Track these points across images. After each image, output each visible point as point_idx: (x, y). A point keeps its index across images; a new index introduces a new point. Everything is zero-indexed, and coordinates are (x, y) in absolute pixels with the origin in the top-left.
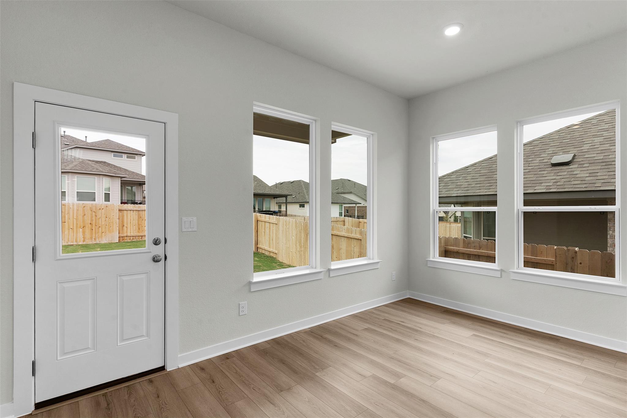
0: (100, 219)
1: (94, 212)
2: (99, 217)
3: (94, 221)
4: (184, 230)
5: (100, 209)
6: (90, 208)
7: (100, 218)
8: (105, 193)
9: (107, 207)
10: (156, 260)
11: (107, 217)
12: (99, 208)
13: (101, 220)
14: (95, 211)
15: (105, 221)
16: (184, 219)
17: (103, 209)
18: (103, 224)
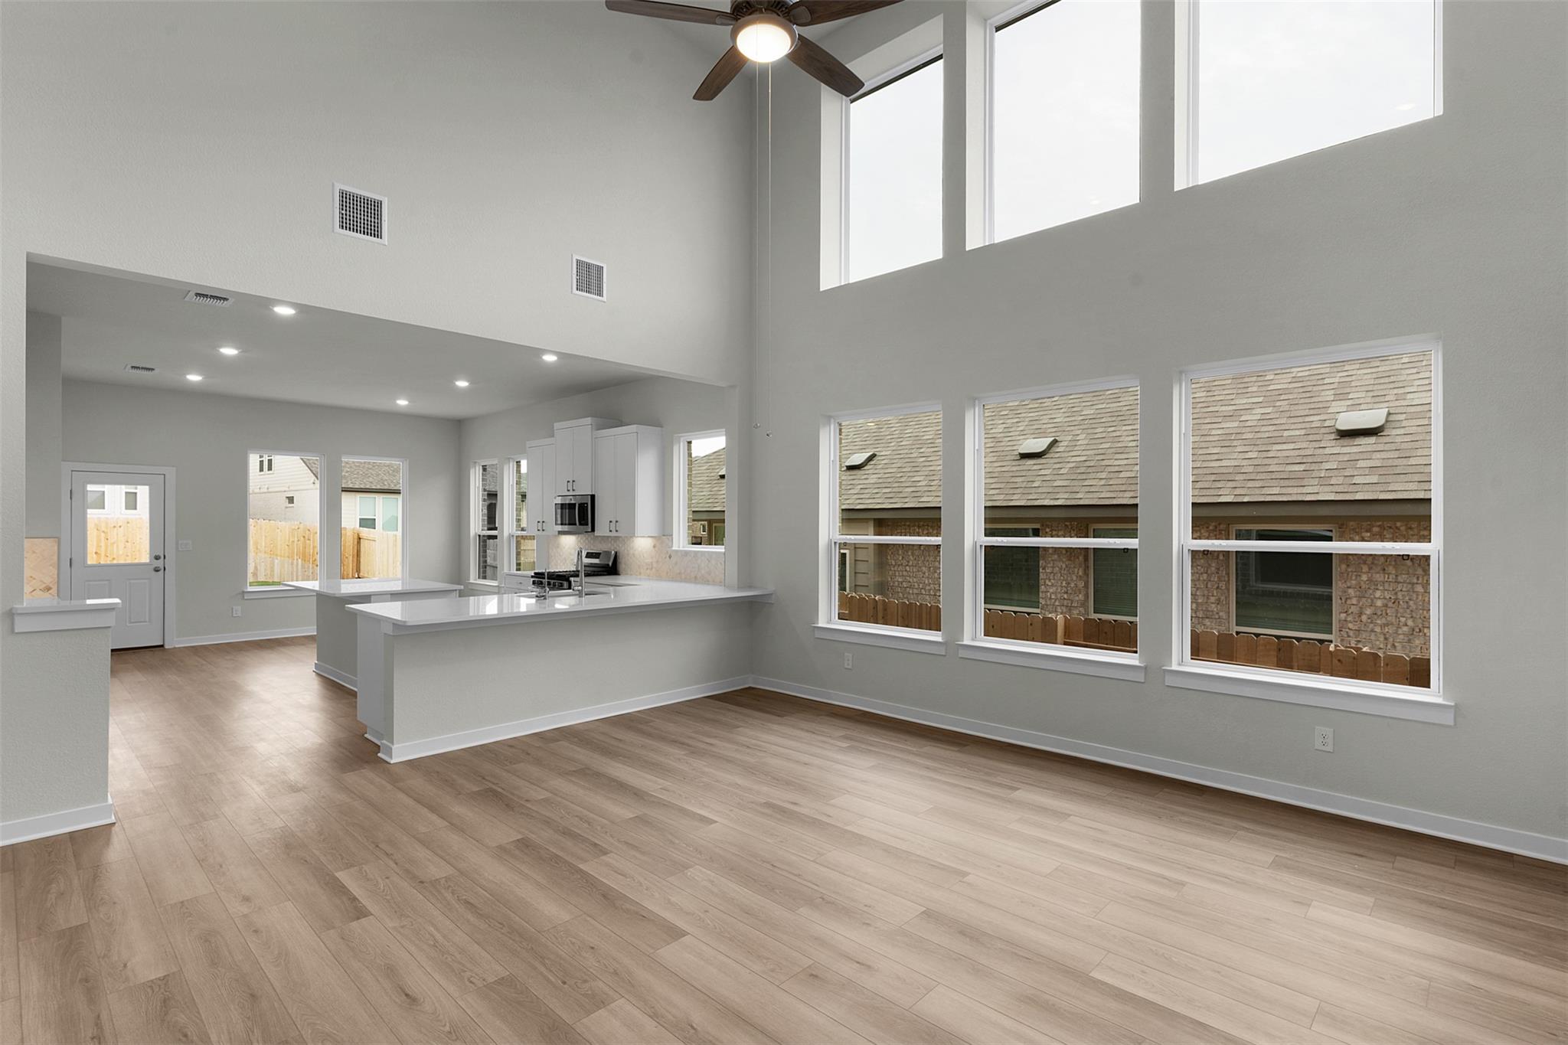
0: (115, 545)
1: (103, 532)
2: (112, 541)
3: (103, 548)
4: (180, 549)
5: (115, 527)
6: (96, 525)
7: (114, 543)
8: (126, 493)
9: (128, 523)
10: (157, 570)
11: (129, 541)
12: (112, 526)
13: (117, 546)
14: (106, 531)
15: (125, 547)
16: (180, 542)
17: (120, 527)
18: (121, 552)
